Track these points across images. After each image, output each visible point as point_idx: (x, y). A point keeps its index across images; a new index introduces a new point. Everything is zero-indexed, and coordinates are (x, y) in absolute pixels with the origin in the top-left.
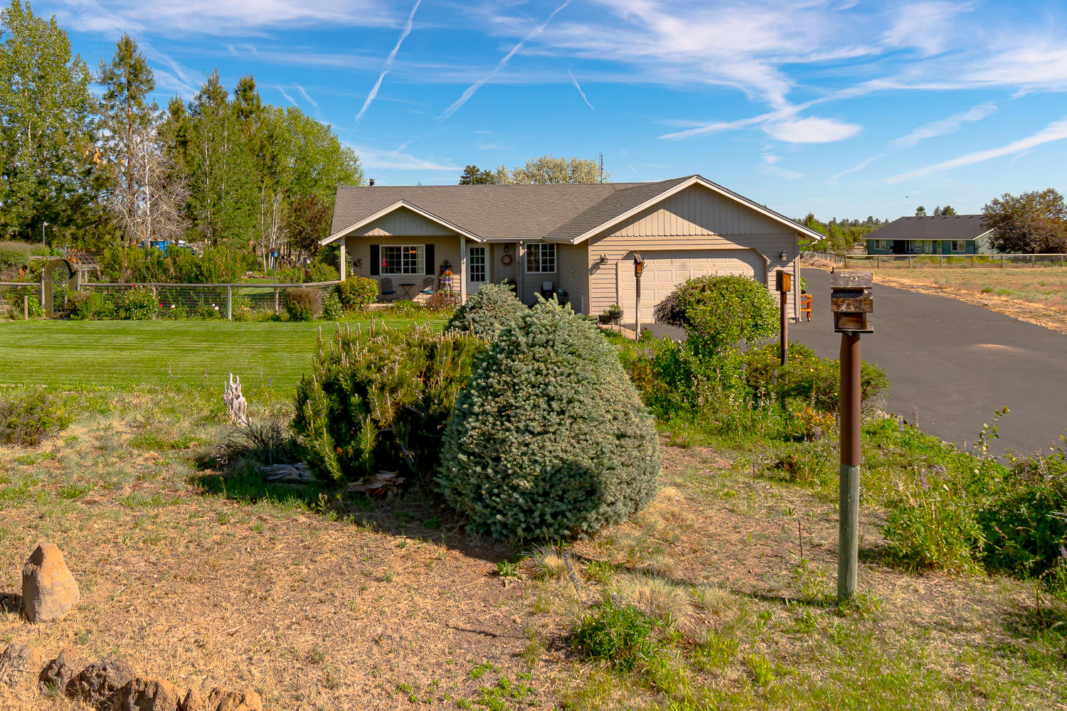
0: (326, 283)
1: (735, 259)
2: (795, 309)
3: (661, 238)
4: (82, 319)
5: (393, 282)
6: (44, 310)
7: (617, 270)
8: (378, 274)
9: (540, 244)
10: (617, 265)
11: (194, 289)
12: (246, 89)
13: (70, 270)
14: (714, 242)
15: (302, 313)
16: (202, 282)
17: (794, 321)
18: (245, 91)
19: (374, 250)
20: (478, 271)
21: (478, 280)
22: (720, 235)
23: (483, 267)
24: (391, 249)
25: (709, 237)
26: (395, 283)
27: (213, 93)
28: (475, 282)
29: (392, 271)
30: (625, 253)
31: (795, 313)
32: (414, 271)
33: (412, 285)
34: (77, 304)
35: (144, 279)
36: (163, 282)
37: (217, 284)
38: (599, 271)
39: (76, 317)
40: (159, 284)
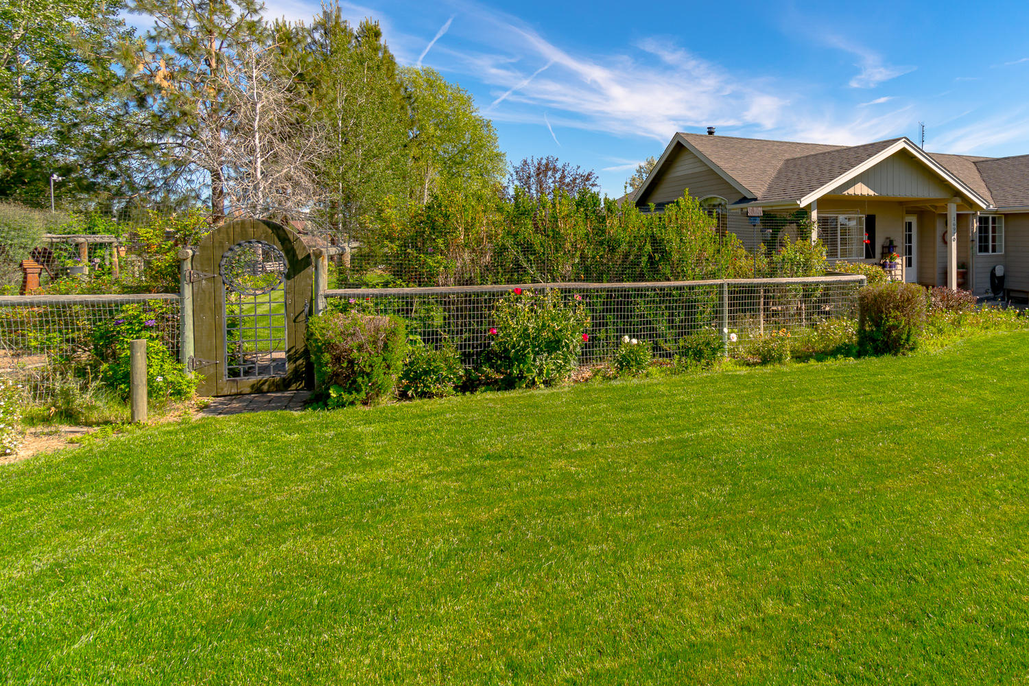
9: (990, 217)
12: (370, 36)
27: (334, 28)
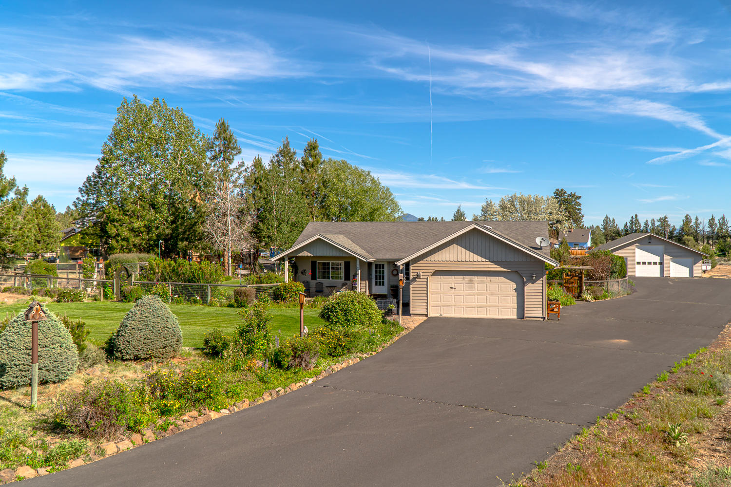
0: (272, 284)
1: (502, 278)
2: (543, 311)
3: (455, 263)
4: (129, 302)
5: (324, 284)
6: (115, 296)
7: (427, 282)
8: (316, 279)
10: (427, 279)
11: (191, 286)
12: (312, 148)
13: (128, 273)
14: (490, 266)
15: (241, 302)
16: (195, 282)
17: (542, 320)
18: (310, 150)
19: (314, 264)
20: (380, 279)
21: (380, 285)
22: (490, 261)
23: (383, 277)
24: (324, 264)
25: (483, 263)
26: (325, 285)
27: (285, 153)
28: (378, 286)
29: (324, 278)
30: (433, 272)
31: (543, 314)
32: (337, 278)
33: (335, 287)
34: (125, 293)
35: (165, 280)
36: (175, 281)
37: (203, 284)
38: (416, 283)
39: (125, 301)
40: (173, 283)
